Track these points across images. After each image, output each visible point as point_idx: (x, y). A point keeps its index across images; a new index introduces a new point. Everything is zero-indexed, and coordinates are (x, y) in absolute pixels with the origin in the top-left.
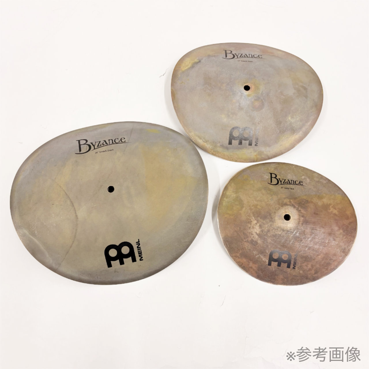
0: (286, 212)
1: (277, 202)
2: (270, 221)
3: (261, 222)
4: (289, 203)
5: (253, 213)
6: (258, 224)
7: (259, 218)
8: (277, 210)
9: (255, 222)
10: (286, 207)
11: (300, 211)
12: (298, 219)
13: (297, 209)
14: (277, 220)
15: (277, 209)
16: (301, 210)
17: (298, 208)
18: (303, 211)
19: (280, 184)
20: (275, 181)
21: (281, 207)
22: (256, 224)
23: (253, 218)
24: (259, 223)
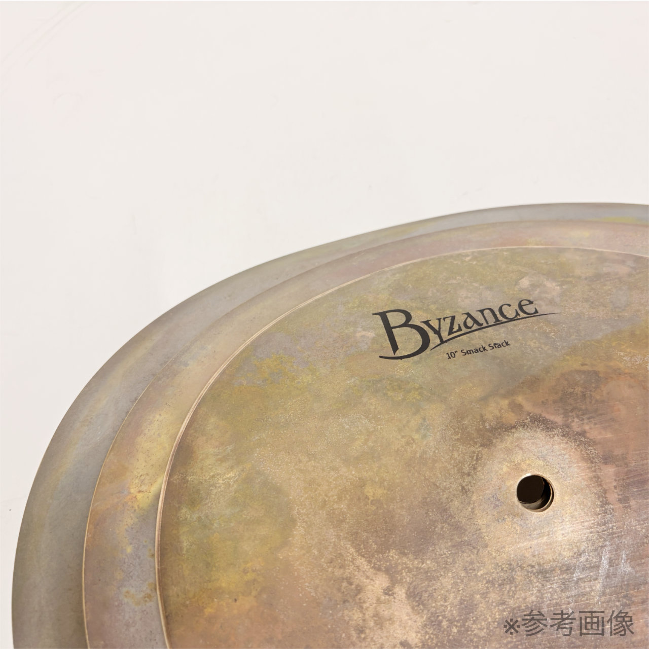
0: (517, 468)
1: (456, 433)
2: (459, 546)
3: (410, 570)
4: (511, 418)
5: (354, 537)
6: (401, 592)
7: (393, 554)
8: (469, 475)
9: (381, 582)
10: (509, 440)
11: (583, 433)
12: (591, 479)
13: (567, 433)
14: (488, 526)
15: (466, 469)
16: (587, 428)
17: (568, 426)
18: (595, 432)
19: (438, 341)
20: (408, 340)
21: (485, 451)
22: (388, 592)
23: (361, 562)
24: (400, 582)
